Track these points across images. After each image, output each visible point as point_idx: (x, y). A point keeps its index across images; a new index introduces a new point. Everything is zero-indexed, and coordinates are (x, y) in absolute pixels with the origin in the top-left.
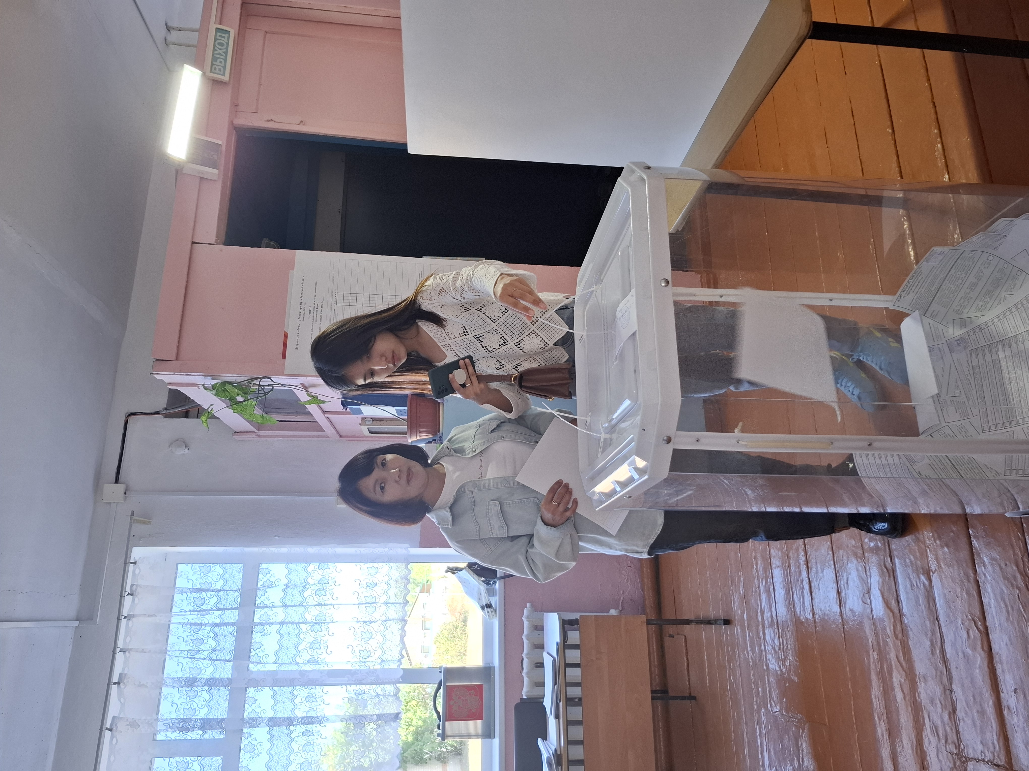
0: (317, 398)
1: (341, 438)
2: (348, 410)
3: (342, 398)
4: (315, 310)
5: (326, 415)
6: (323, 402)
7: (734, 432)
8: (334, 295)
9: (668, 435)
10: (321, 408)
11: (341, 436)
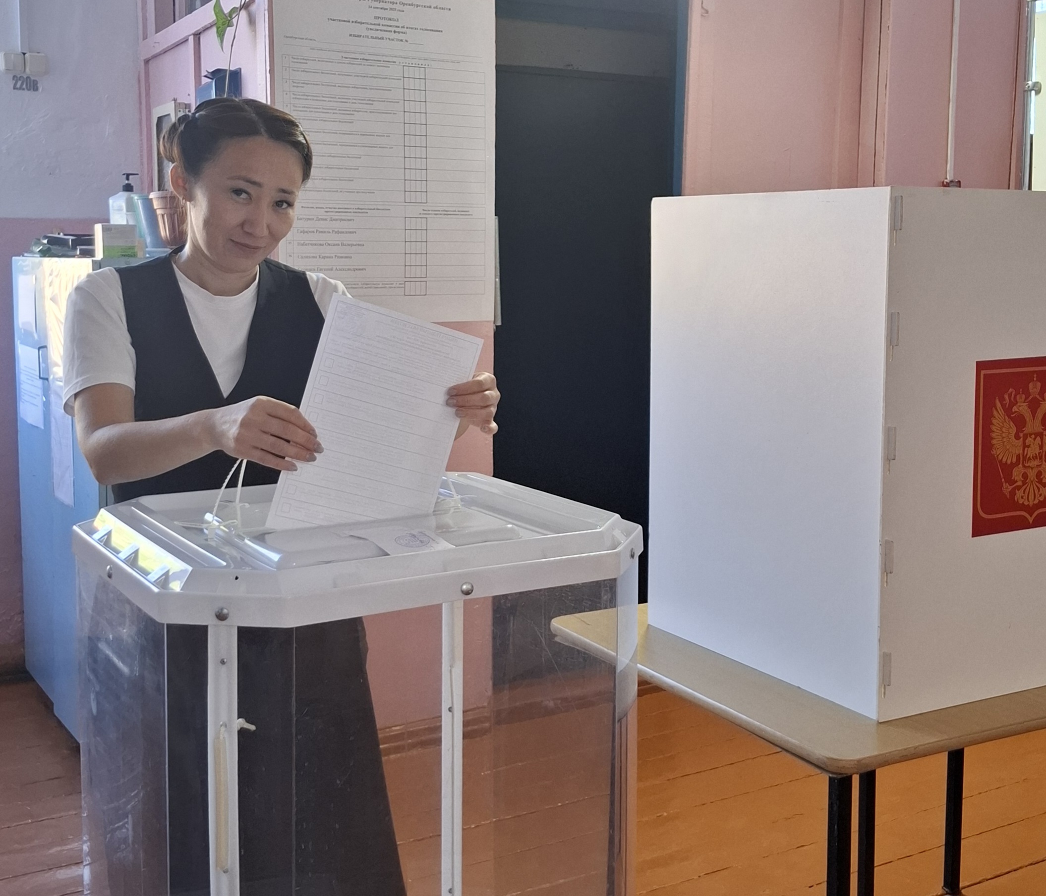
0: (229, 26)
1: (143, 63)
2: (205, 81)
3: (230, 71)
4: (393, 29)
5: (191, 39)
6: (221, 35)
7: (239, 717)
8: (421, 62)
9: (231, 615)
10: (206, 29)
11: (147, 62)
